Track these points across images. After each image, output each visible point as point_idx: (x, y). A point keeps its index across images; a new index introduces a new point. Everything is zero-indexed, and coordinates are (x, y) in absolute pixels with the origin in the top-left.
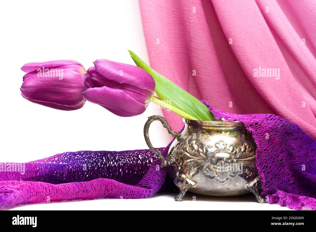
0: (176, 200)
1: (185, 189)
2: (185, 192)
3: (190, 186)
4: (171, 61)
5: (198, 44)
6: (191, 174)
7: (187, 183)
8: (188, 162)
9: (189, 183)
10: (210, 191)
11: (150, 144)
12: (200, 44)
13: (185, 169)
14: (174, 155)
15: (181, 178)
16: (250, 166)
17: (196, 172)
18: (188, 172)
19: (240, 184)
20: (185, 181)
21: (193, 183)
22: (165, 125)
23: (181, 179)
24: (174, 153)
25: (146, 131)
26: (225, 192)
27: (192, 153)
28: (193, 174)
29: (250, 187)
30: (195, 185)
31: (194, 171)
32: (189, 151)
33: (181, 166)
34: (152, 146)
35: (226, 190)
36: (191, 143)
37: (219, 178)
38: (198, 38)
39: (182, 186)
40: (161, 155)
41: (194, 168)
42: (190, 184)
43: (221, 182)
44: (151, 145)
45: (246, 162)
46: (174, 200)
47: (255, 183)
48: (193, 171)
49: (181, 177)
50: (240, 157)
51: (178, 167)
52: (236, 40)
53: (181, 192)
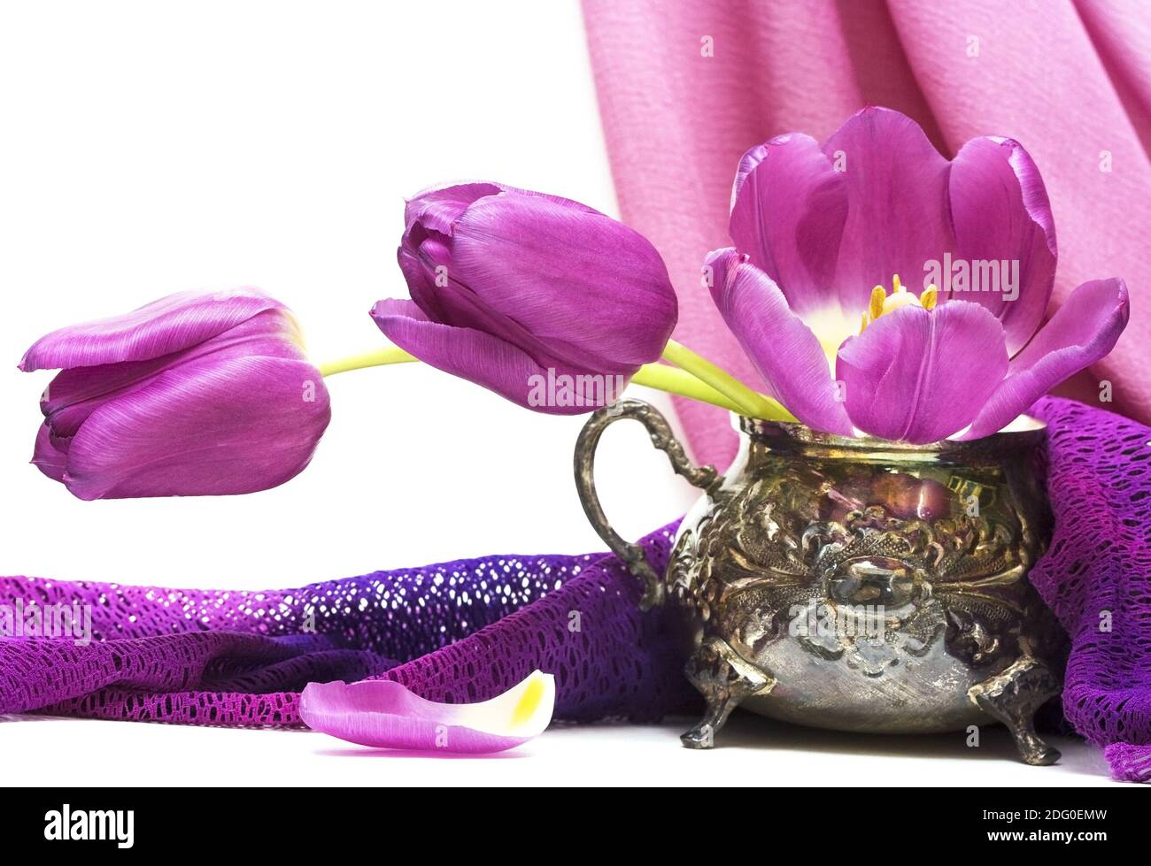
0: (689, 745)
1: (725, 701)
2: (726, 713)
3: (745, 687)
4: (700, 186)
5: (804, 115)
6: (751, 640)
7: (733, 674)
8: (741, 591)
9: (741, 677)
10: (826, 712)
11: (600, 515)
12: (813, 116)
13: (727, 618)
14: (687, 561)
15: (710, 656)
16: (990, 615)
17: (770, 631)
18: (738, 631)
19: (946, 684)
20: (727, 668)
21: (756, 678)
22: (660, 438)
23: (710, 660)
24: (690, 554)
25: (584, 461)
26: (887, 717)
27: (756, 556)
28: (756, 642)
29: (990, 698)
30: (765, 684)
31: (762, 628)
32: (745, 545)
33: (710, 605)
34: (606, 521)
35: (891, 709)
36: (755, 515)
37: (859, 658)
38: (805, 94)
39: (714, 688)
40: (642, 560)
41: (760, 615)
42: (746, 678)
43: (870, 675)
44: (604, 517)
45: (972, 594)
46: (679, 743)
47: (1011, 685)
48: (758, 629)
49: (709, 650)
50: (947, 574)
51: (699, 610)
52: (963, 104)
53: (711, 714)
